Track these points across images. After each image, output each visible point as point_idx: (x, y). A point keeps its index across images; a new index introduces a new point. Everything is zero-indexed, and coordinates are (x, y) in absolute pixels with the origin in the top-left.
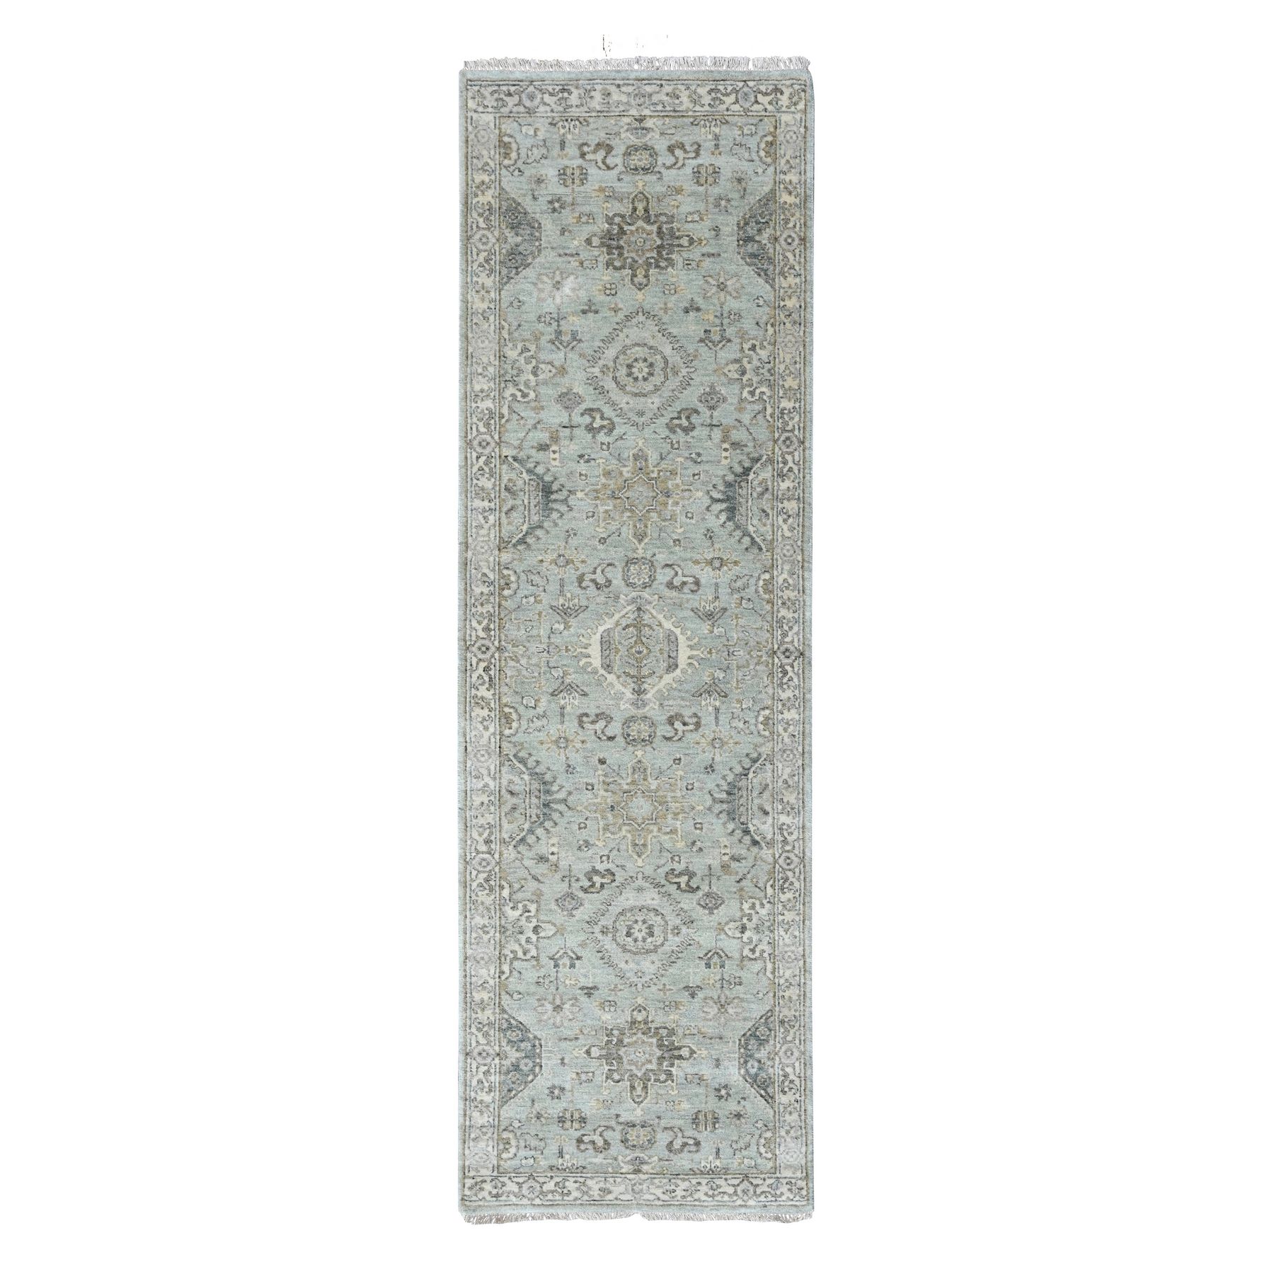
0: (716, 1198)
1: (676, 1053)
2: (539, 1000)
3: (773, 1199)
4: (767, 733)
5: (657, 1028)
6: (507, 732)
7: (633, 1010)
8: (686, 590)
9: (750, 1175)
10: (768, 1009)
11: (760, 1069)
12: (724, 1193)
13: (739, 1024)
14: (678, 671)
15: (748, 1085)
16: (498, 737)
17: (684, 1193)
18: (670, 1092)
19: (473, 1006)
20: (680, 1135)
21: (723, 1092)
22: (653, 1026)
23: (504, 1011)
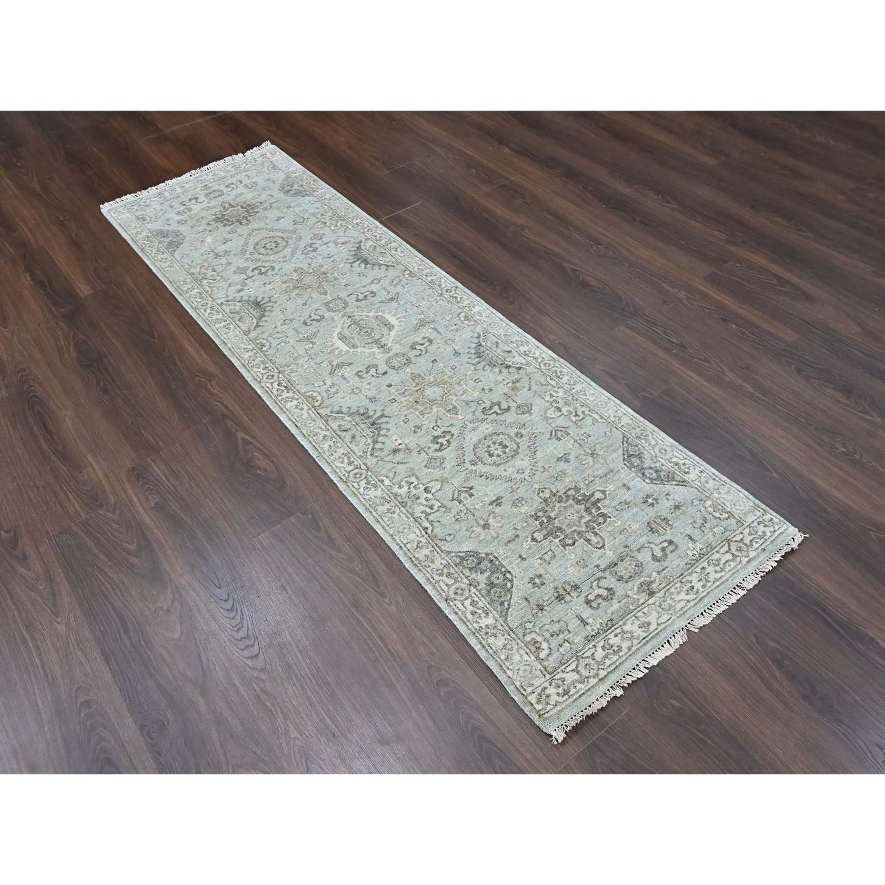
0: (727, 570)
1: (593, 499)
2: (467, 530)
3: (763, 540)
4: (472, 323)
5: (565, 493)
6: (317, 404)
7: (538, 494)
8: (368, 298)
9: (729, 538)
10: (621, 438)
11: (657, 471)
12: (727, 562)
13: (615, 455)
14: (396, 328)
15: (661, 486)
16: (313, 409)
17: (701, 584)
18: (616, 525)
19: (423, 564)
20: (653, 546)
21: (650, 501)
22: (560, 493)
23: (449, 552)
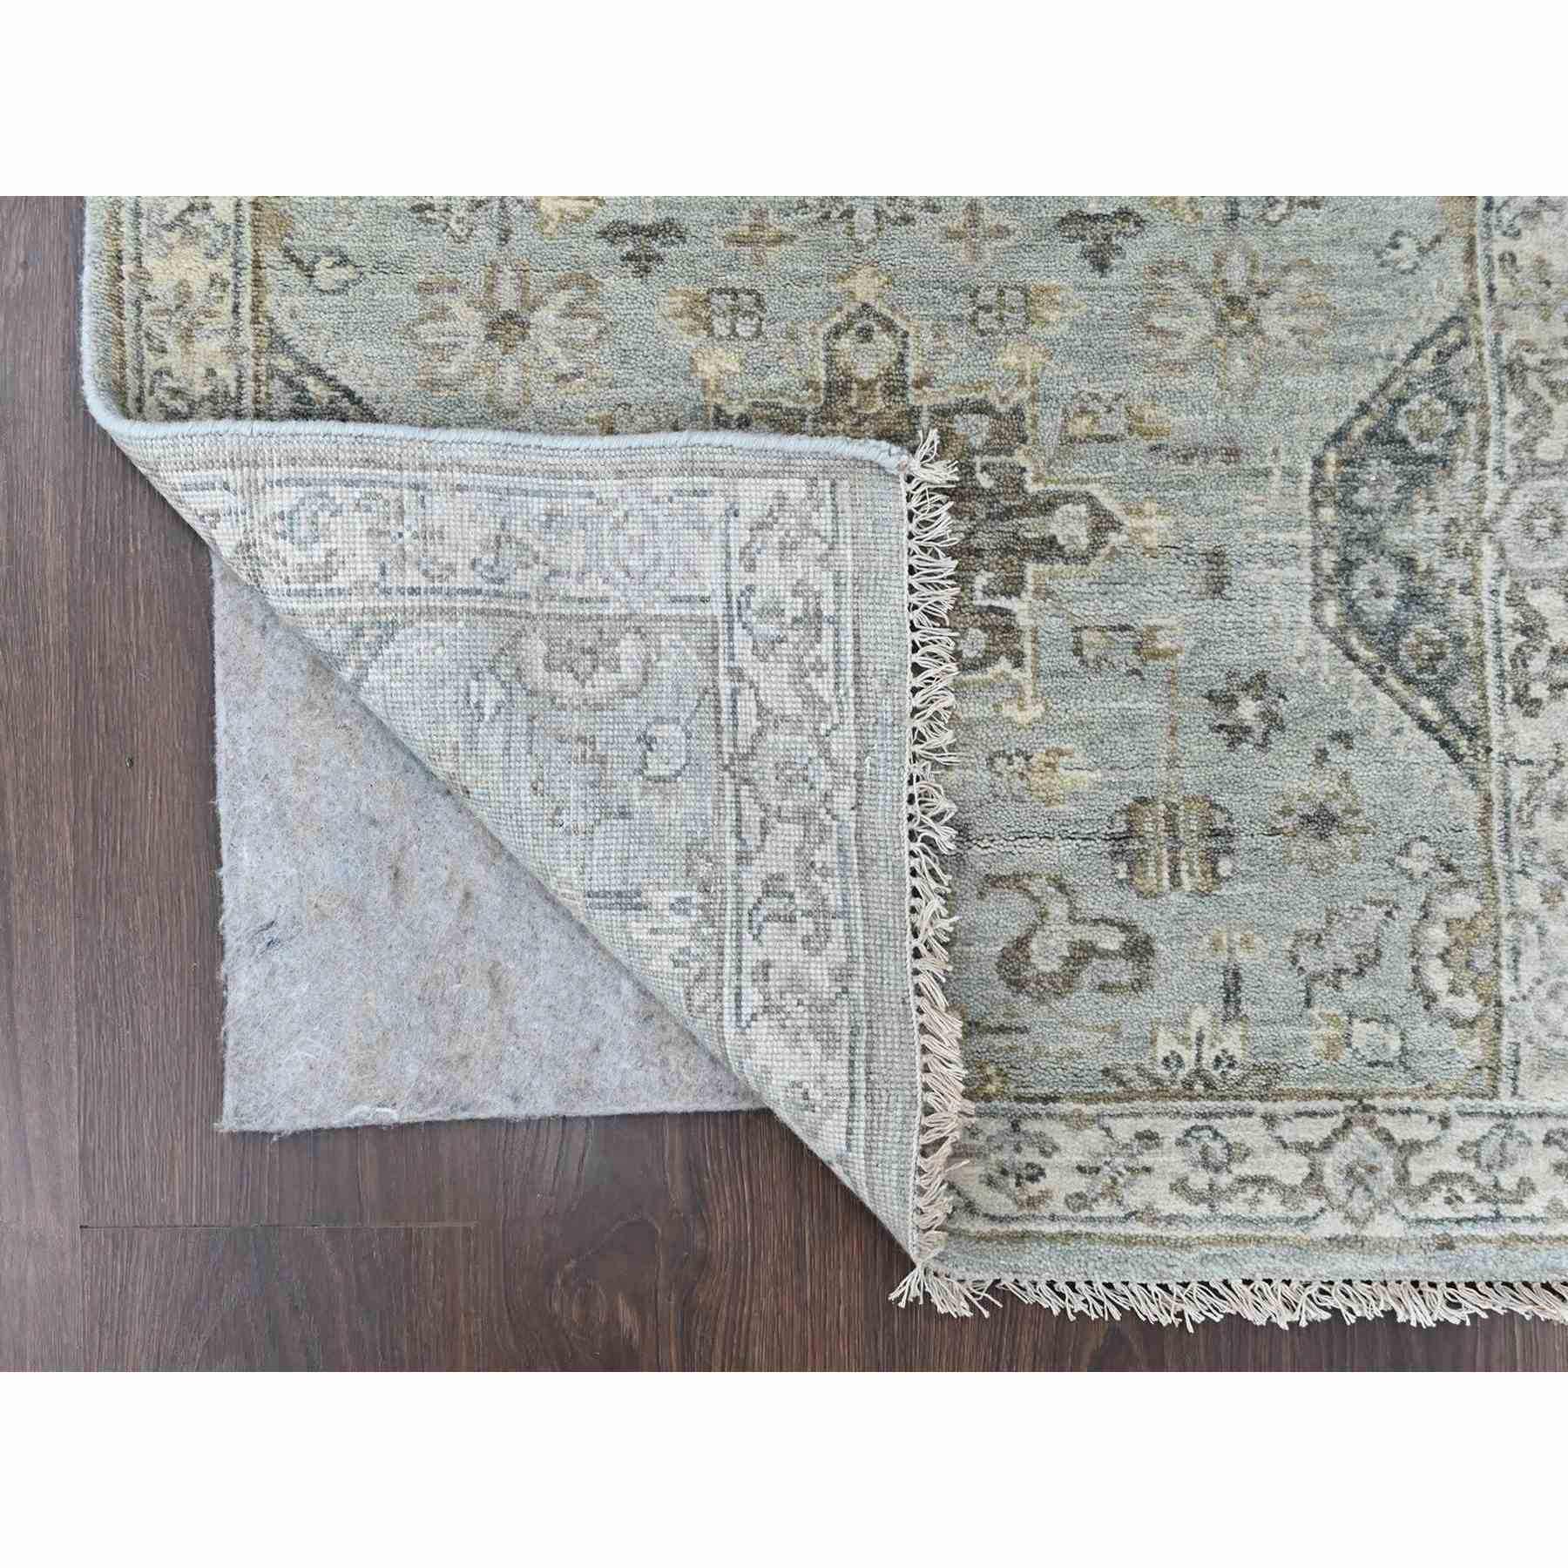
0: (1225, 1208)
1: (1032, 529)
2: (425, 289)
3: (1485, 1210)
5: (943, 413)
7: (837, 332)
9: (1378, 1102)
10: (1442, 315)
11: (1412, 598)
12: (1261, 1182)
13: (1323, 383)
15: (1358, 675)
17: (1080, 1183)
18: (1008, 710)
19: (147, 321)
20: (1058, 909)
21: (1248, 710)
22: (924, 400)
23: (278, 343)
